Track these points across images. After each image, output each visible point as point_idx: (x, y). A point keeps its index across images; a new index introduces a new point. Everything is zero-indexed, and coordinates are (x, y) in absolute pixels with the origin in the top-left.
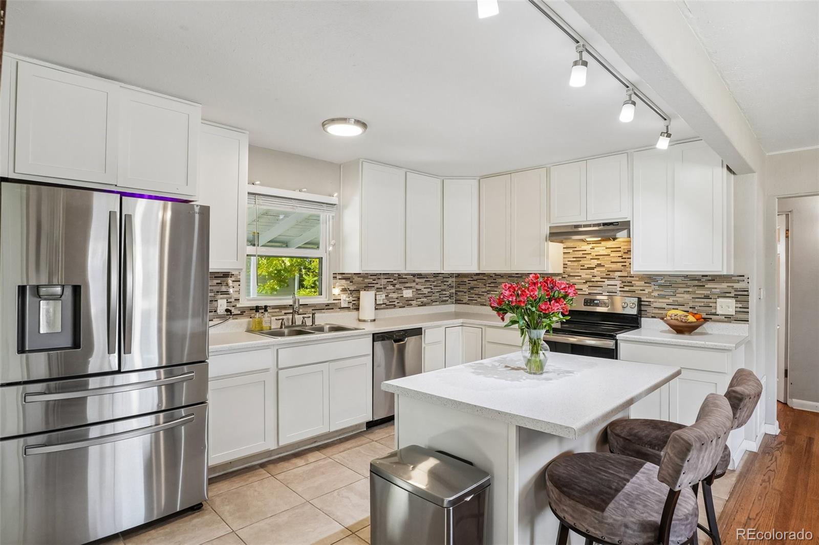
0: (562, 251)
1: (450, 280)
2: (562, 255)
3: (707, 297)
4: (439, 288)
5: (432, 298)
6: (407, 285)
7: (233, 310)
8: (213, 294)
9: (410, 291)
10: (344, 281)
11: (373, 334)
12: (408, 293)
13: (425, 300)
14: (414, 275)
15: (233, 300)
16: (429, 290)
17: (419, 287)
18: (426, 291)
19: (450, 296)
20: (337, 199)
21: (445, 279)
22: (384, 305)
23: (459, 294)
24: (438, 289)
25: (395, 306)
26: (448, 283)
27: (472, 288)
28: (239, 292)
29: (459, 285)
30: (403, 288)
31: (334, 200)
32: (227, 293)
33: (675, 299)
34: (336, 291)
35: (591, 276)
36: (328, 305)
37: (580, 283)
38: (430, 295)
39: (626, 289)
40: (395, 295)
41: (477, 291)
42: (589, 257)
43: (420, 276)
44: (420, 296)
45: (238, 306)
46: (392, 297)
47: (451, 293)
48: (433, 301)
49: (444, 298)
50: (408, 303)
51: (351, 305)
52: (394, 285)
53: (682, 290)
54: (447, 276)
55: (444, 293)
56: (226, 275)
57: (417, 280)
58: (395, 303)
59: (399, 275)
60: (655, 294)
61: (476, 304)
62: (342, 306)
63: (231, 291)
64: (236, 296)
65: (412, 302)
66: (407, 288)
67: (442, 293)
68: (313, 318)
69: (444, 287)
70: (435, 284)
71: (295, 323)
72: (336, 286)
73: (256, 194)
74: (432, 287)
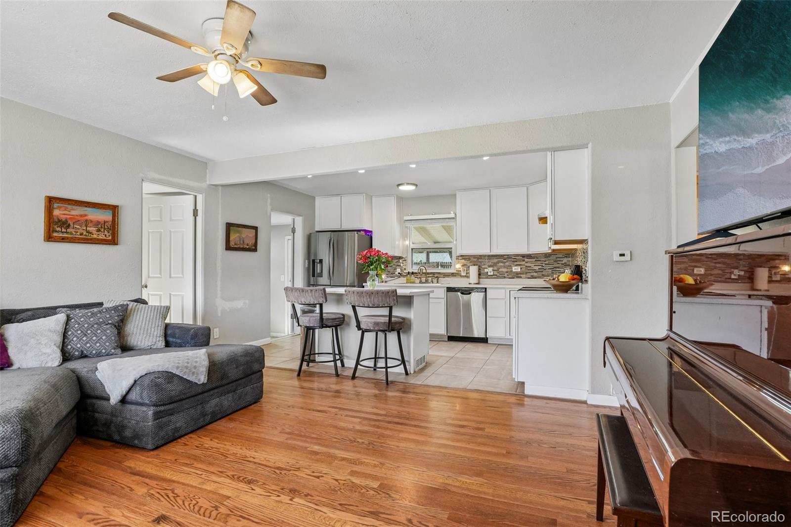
4: (551, 266)
5: (543, 273)
6: (516, 263)
7: (402, 273)
8: (395, 266)
9: (519, 267)
10: (463, 261)
11: (447, 288)
12: (517, 269)
13: (535, 274)
14: (523, 256)
15: (403, 269)
16: (540, 267)
17: (527, 265)
18: (536, 268)
20: (454, 214)
21: (558, 259)
22: (495, 276)
25: (505, 277)
26: (563, 262)
28: (406, 265)
30: (512, 266)
31: (452, 215)
32: (400, 266)
34: (458, 266)
36: (453, 274)
38: (541, 270)
40: (505, 270)
43: (529, 256)
44: (530, 271)
45: (405, 271)
46: (502, 272)
50: (517, 275)
52: (504, 263)
56: (400, 258)
57: (526, 260)
58: (506, 275)
59: (509, 256)
62: (462, 275)
63: (402, 265)
64: (404, 267)
65: (521, 275)
66: (517, 265)
67: (555, 269)
68: (438, 280)
69: (557, 265)
70: (547, 262)
71: (427, 282)
72: (458, 263)
73: (411, 220)
74: (544, 265)
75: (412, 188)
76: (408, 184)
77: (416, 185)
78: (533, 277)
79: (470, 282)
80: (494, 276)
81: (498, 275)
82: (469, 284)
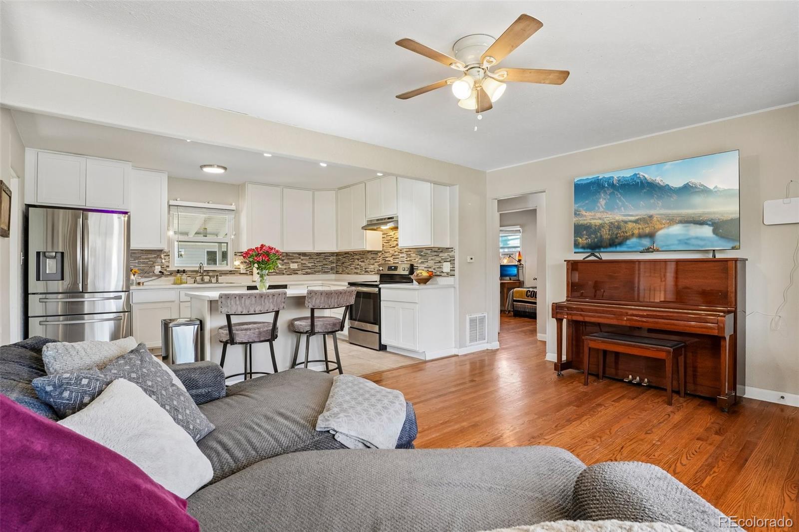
0: (382, 236)
1: (331, 258)
2: (381, 239)
3: (440, 262)
5: (316, 270)
6: (293, 261)
7: (165, 272)
8: (152, 263)
9: (296, 264)
10: (241, 257)
11: (248, 287)
12: (294, 266)
13: (309, 271)
14: (299, 254)
15: (165, 266)
16: (313, 264)
17: (303, 262)
18: (310, 265)
19: (332, 269)
20: (235, 206)
21: (327, 257)
23: (337, 267)
24: (321, 264)
25: (283, 274)
26: (330, 260)
27: (343, 263)
28: (169, 262)
29: (338, 260)
30: (290, 263)
31: (233, 207)
32: (161, 262)
33: (428, 264)
34: (237, 263)
35: (394, 252)
36: (231, 271)
37: (390, 257)
38: (314, 267)
39: (408, 259)
40: (283, 267)
41: (345, 265)
42: (393, 239)
43: (304, 254)
44: (305, 268)
45: (168, 269)
46: (281, 268)
47: (332, 267)
48: (316, 272)
49: (326, 270)
50: (294, 272)
51: (248, 272)
52: (283, 260)
53: (430, 258)
54: (328, 255)
55: (326, 266)
56: (160, 252)
57: (302, 257)
58: (284, 272)
59: (287, 253)
60: (420, 262)
61: (345, 274)
62: (241, 272)
63: (164, 261)
64: (167, 264)
65: (298, 272)
66: (293, 262)
67: (324, 266)
68: (217, 278)
69: (326, 263)
70: (318, 260)
71: (210, 282)
72: (238, 260)
73: (178, 206)
74: (316, 262)
75: (221, 171)
76: (219, 166)
77: (225, 168)
78: (307, 273)
79: (254, 280)
80: (274, 273)
81: (278, 272)
82: (253, 281)
